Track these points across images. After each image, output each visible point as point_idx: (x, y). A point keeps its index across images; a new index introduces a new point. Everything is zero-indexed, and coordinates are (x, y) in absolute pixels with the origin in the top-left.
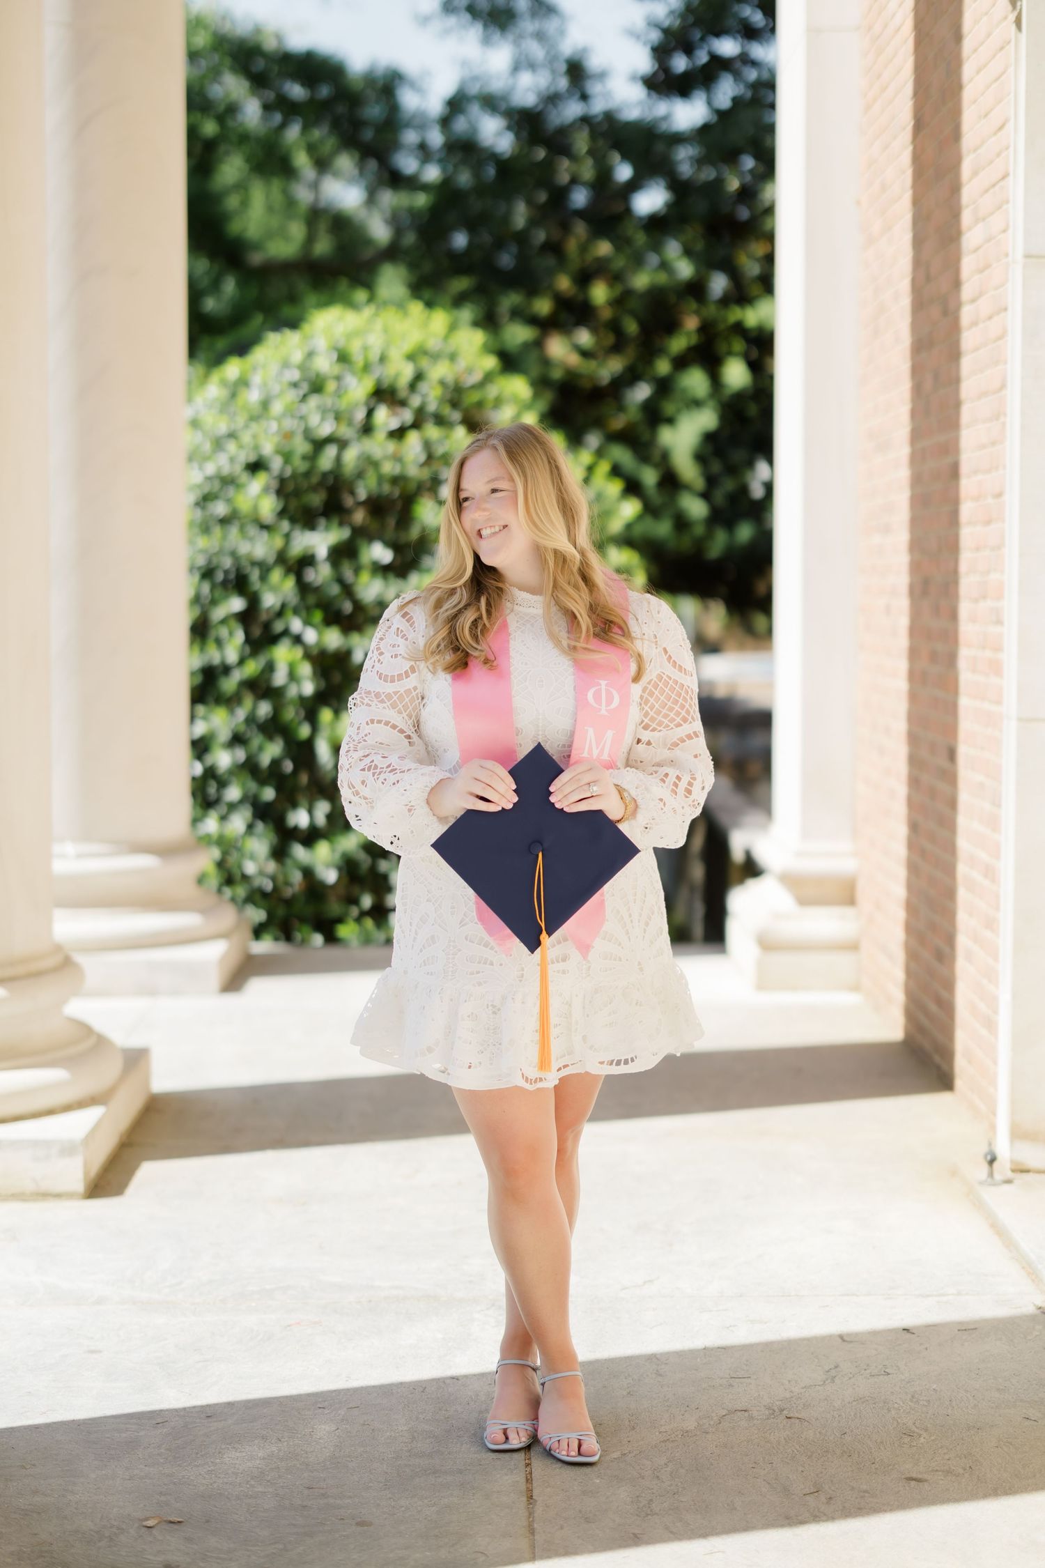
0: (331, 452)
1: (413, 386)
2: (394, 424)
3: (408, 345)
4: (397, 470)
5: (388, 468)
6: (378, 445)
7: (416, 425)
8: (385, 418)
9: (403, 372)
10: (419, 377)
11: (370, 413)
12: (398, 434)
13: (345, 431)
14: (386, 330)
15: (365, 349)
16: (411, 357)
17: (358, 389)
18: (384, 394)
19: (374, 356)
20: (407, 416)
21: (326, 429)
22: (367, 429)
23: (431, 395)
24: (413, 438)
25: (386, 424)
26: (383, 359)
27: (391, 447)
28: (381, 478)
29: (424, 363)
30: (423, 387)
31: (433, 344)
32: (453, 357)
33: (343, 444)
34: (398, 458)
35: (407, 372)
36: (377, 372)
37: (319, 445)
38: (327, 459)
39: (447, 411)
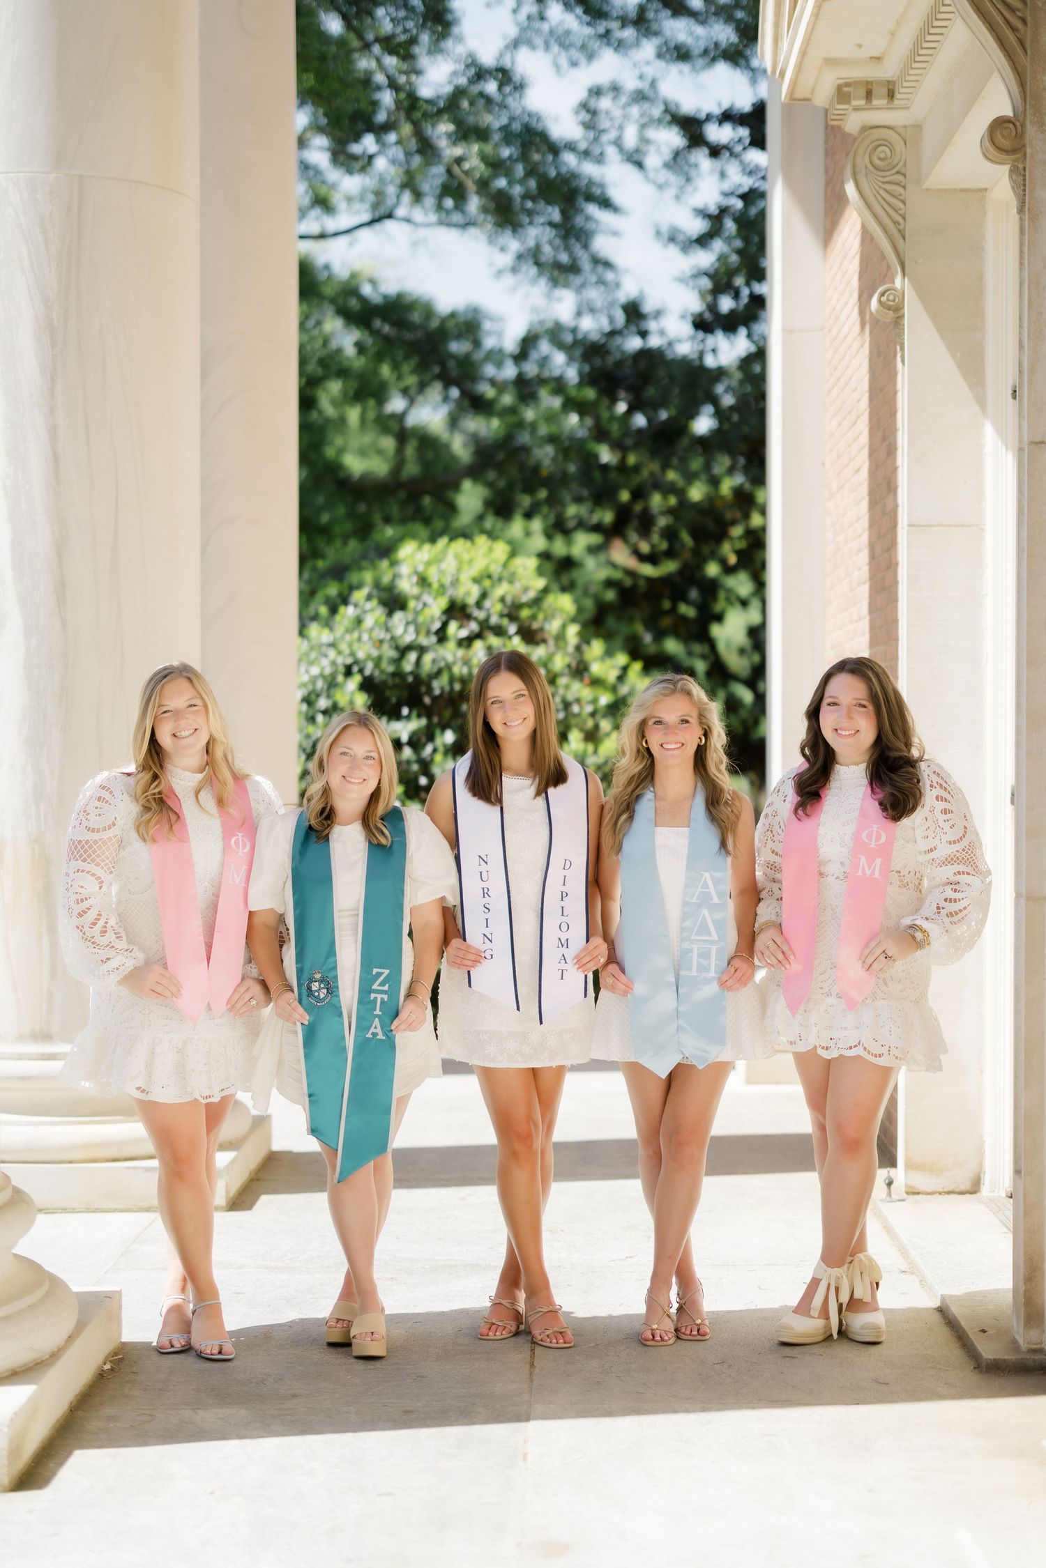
0: (412, 656)
1: (479, 605)
2: (464, 633)
3: (476, 570)
4: (465, 671)
5: (458, 670)
6: (450, 652)
7: (479, 636)
8: (455, 630)
9: (469, 592)
10: (484, 595)
11: (445, 625)
12: (467, 642)
13: (424, 641)
14: (457, 557)
15: (442, 572)
16: (476, 580)
17: (435, 608)
18: (456, 610)
19: (447, 580)
20: (474, 626)
21: (409, 638)
22: (441, 636)
23: (494, 609)
24: (478, 645)
25: (455, 635)
26: (455, 582)
27: (460, 653)
28: (452, 680)
29: (487, 583)
30: (487, 604)
31: (495, 569)
32: (511, 582)
33: (422, 650)
34: (466, 662)
35: (475, 592)
36: (450, 592)
37: (403, 651)
38: (408, 665)
39: (505, 621)
